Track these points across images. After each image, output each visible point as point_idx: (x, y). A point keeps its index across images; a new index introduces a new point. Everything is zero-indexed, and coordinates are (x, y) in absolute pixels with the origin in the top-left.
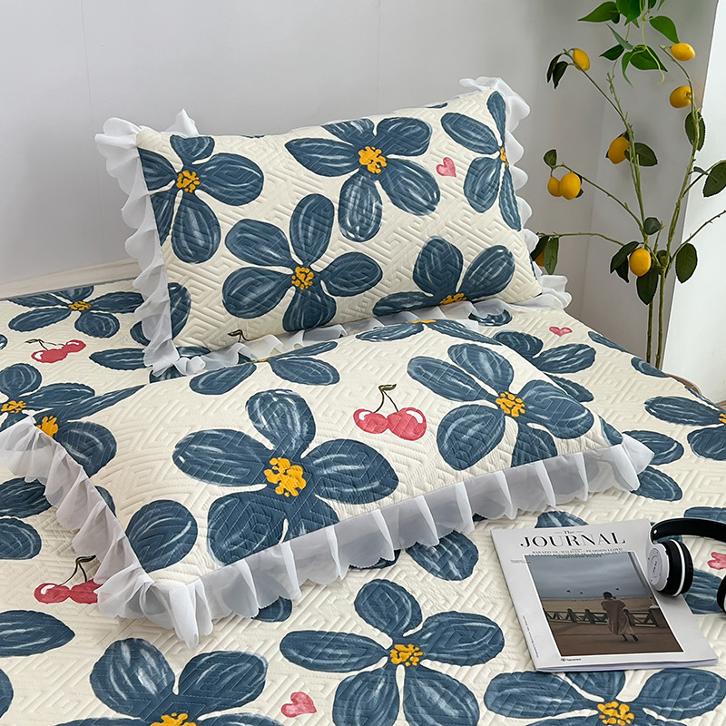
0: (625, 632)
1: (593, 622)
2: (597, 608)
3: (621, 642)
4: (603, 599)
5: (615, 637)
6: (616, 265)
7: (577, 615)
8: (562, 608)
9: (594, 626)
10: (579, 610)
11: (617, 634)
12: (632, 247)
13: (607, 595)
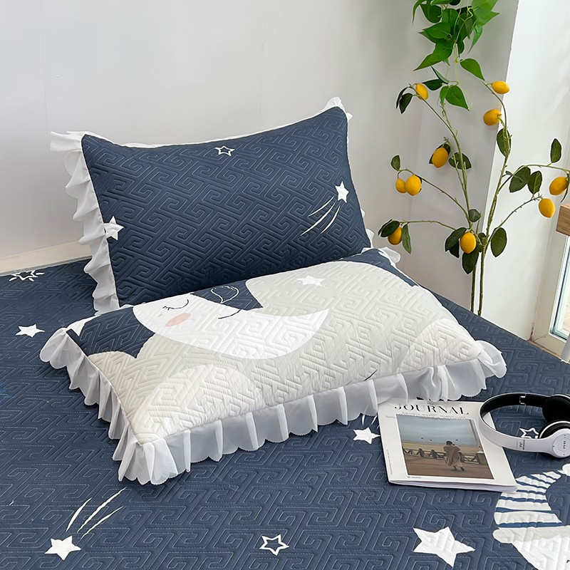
0: (456, 465)
2: (440, 450)
3: (452, 470)
4: (446, 445)
6: (450, 245)
10: (427, 450)
11: (450, 464)
12: (461, 232)
13: (449, 443)
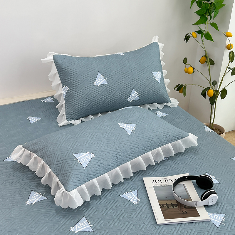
0: (183, 210)
1: (174, 207)
5: (180, 212)
6: (203, 93)
7: (169, 205)
8: (164, 203)
9: (174, 209)
10: (169, 203)
12: (208, 89)
